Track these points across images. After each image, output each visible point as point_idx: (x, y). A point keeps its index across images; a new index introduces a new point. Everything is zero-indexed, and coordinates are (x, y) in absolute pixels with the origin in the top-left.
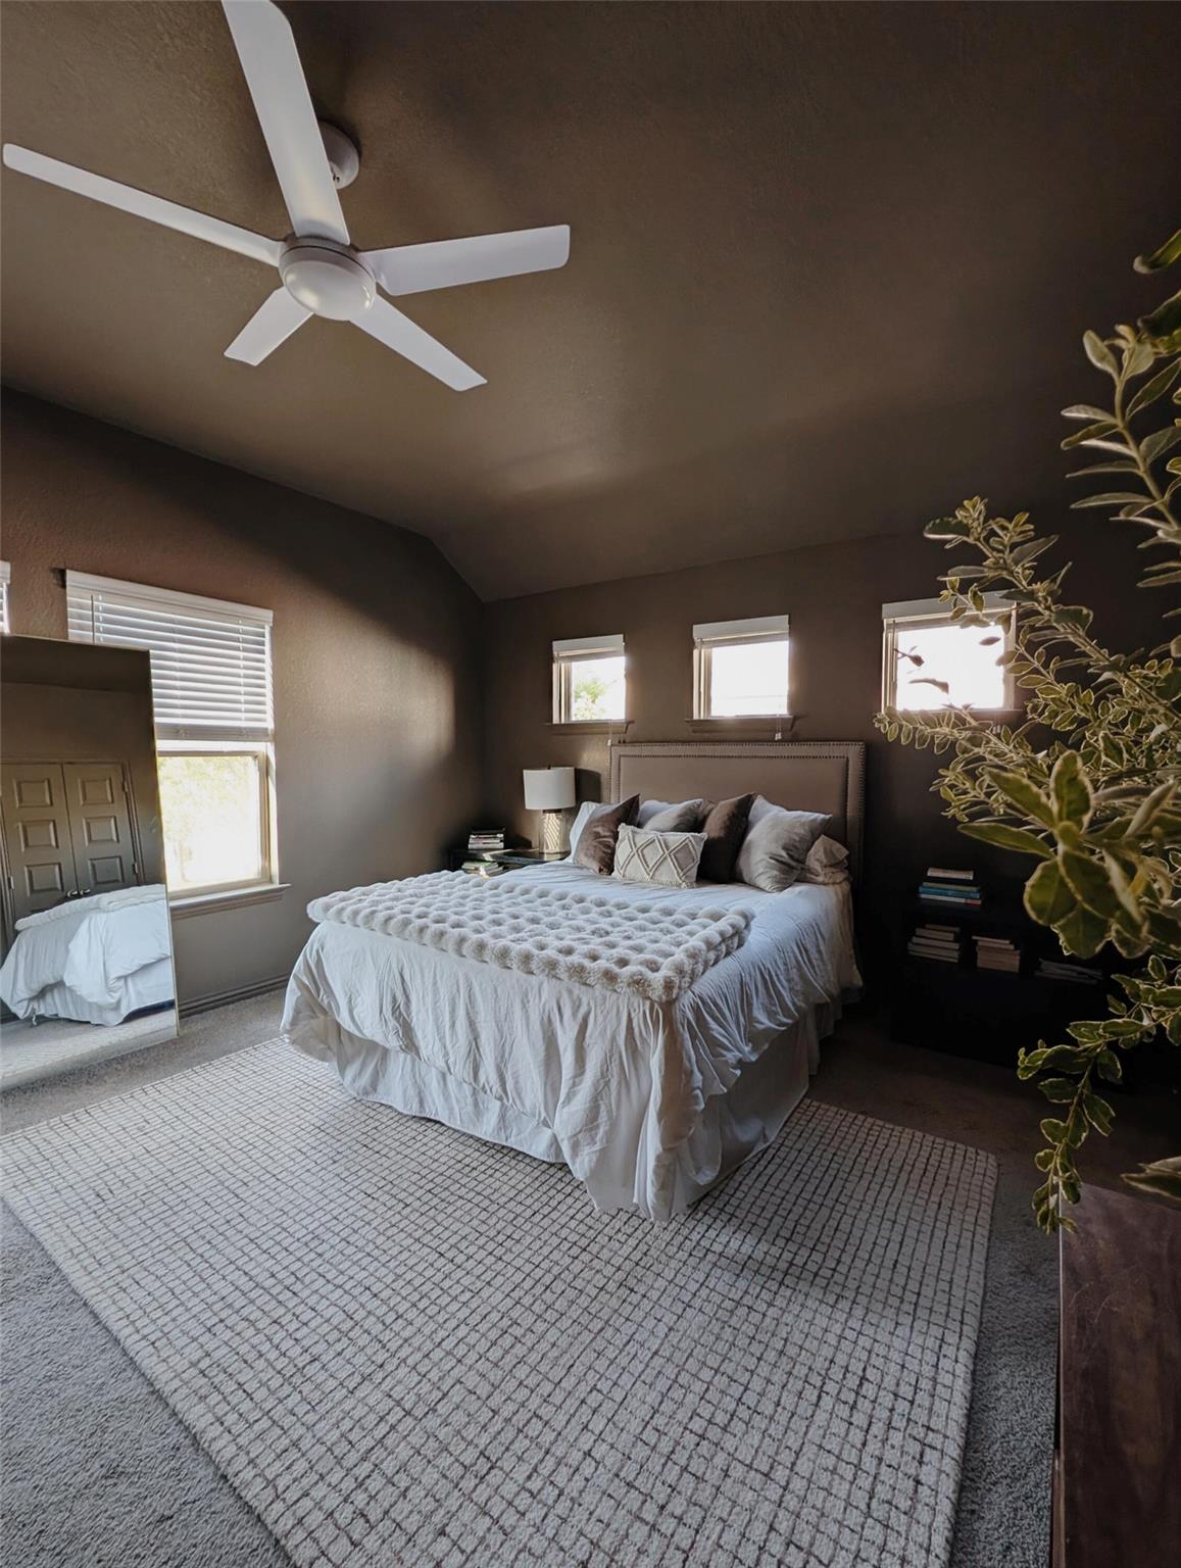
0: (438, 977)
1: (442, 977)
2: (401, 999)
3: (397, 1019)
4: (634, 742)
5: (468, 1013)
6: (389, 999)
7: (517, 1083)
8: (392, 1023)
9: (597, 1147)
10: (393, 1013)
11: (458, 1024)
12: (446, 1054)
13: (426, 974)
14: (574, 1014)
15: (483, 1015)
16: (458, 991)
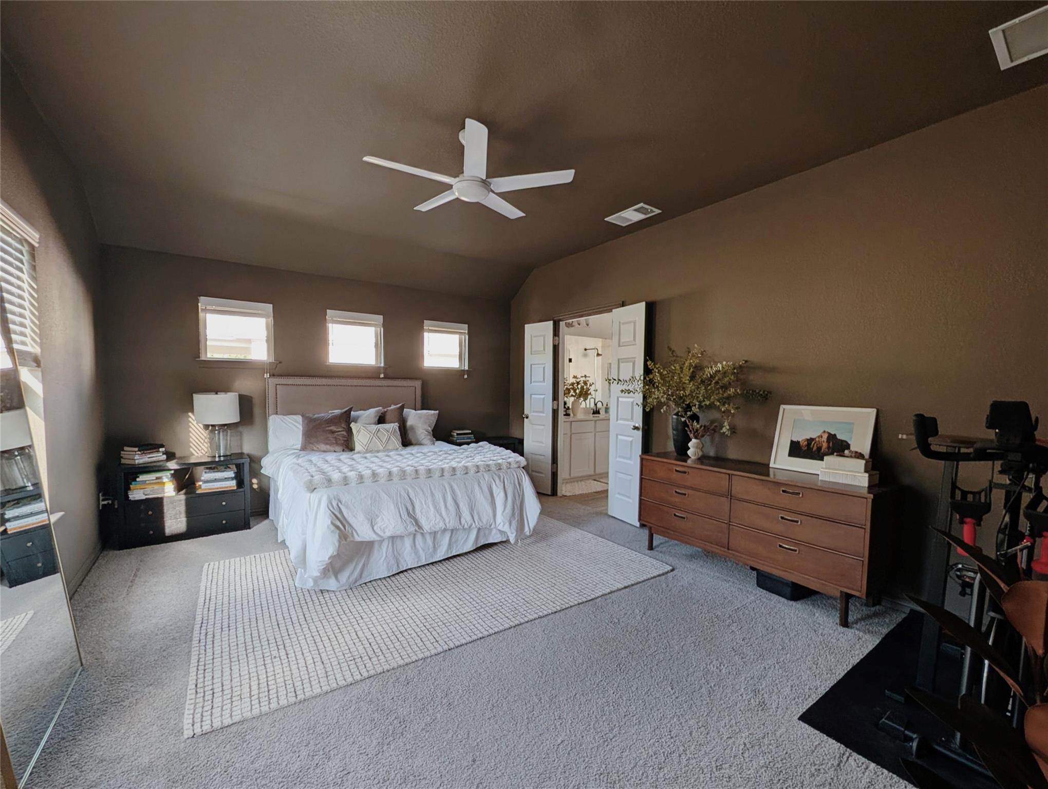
0: (433, 489)
1: (435, 488)
2: (410, 508)
3: (410, 517)
4: (281, 376)
5: (453, 498)
6: (404, 509)
7: (479, 516)
8: (409, 520)
9: (516, 519)
10: (408, 515)
11: (448, 505)
12: (444, 520)
13: (425, 490)
14: (500, 480)
15: (460, 496)
16: (446, 490)
